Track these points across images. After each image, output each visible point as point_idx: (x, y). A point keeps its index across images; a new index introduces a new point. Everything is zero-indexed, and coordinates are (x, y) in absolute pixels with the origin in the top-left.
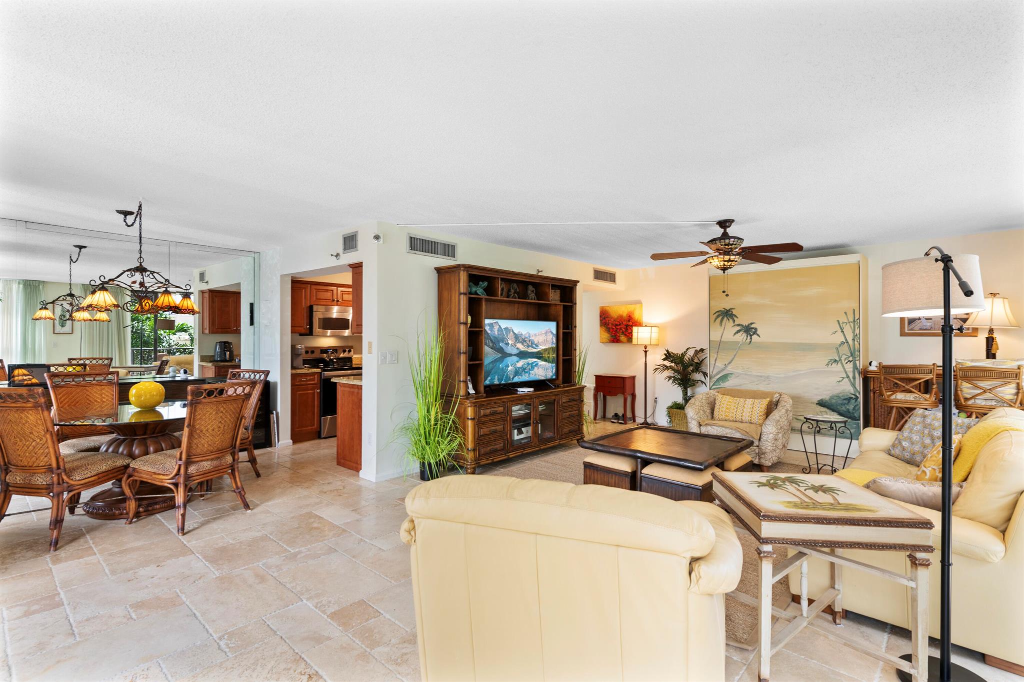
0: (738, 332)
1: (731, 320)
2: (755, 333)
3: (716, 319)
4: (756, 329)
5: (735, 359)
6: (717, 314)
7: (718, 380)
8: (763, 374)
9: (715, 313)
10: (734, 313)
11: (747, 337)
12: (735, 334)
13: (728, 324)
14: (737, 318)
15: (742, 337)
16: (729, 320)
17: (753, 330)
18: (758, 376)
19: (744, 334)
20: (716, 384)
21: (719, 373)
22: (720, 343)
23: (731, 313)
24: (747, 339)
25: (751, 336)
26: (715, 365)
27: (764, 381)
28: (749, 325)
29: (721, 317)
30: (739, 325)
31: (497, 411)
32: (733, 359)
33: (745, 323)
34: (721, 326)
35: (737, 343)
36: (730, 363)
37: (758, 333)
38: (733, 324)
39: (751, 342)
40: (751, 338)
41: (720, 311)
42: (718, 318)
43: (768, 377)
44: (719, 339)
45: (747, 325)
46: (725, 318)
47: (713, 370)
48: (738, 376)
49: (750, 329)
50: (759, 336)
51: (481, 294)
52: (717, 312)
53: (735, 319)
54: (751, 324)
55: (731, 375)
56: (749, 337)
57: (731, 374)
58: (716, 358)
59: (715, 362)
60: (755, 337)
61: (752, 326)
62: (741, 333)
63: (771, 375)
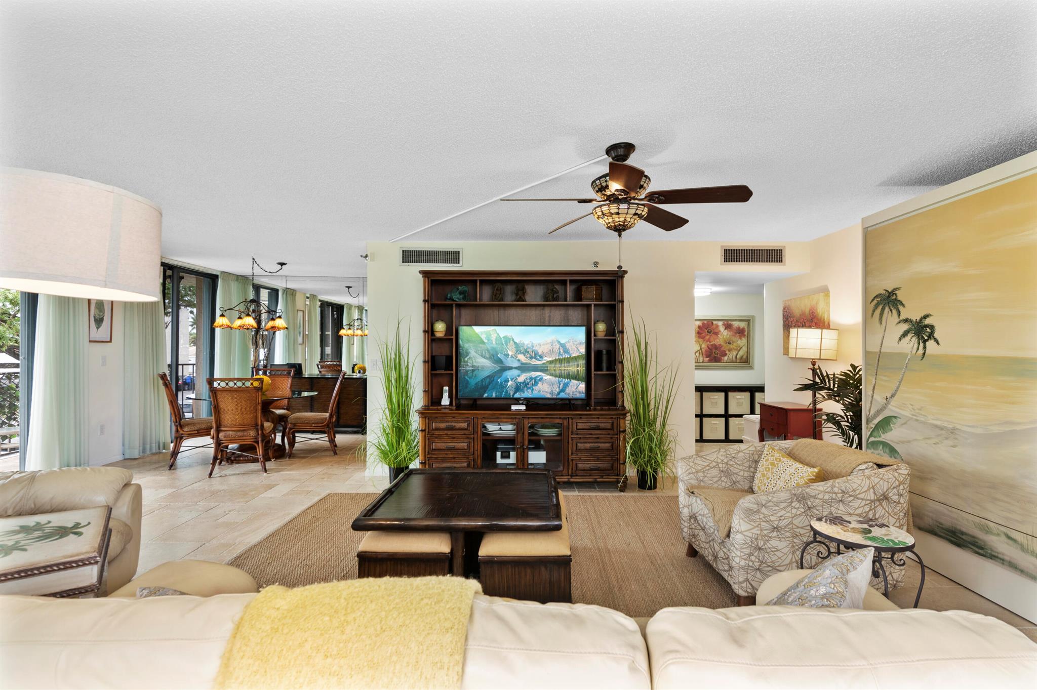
0: (905, 334)
1: (894, 312)
2: (931, 336)
3: (874, 311)
4: (932, 327)
5: (901, 387)
6: (875, 302)
7: (878, 426)
8: (945, 424)
9: (873, 300)
10: (899, 298)
11: (919, 344)
12: (900, 339)
13: (891, 318)
14: (904, 306)
15: (910, 344)
16: (891, 311)
17: (928, 330)
18: (936, 426)
19: (914, 339)
20: (875, 434)
21: (878, 413)
22: (879, 355)
23: (894, 297)
24: (918, 349)
25: (925, 342)
26: (872, 397)
27: (947, 439)
28: (921, 320)
29: (881, 307)
30: (906, 321)
31: (455, 426)
32: (898, 388)
33: (916, 317)
34: (881, 323)
35: (902, 356)
36: (893, 396)
37: (936, 335)
38: (898, 320)
39: (924, 354)
40: (925, 347)
41: (880, 294)
42: (877, 308)
43: (953, 431)
44: (878, 350)
45: (918, 319)
46: (887, 309)
47: (871, 407)
48: (905, 423)
49: (923, 328)
50: (938, 344)
51: (457, 300)
52: (875, 297)
53: (901, 308)
54: (926, 317)
55: (894, 420)
56: (922, 345)
57: (895, 417)
58: (875, 384)
59: (873, 392)
60: (931, 344)
61: (927, 321)
62: (910, 336)
63: (958, 427)
